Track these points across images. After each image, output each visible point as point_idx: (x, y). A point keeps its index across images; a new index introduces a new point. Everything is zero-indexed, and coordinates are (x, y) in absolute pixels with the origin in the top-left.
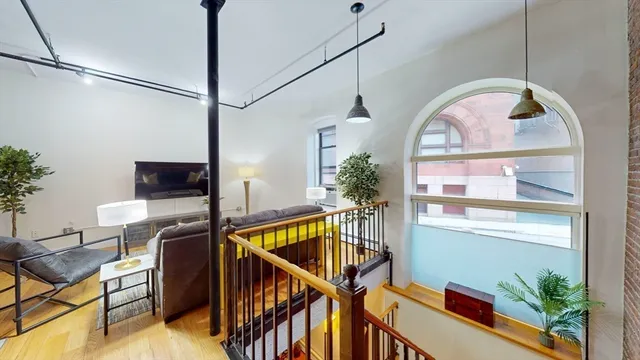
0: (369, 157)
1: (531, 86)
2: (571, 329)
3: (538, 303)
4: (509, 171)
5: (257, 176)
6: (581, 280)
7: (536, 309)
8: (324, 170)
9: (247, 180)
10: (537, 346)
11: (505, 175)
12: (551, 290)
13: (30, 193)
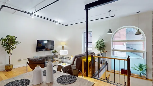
0: (103, 40)
1: (139, 29)
2: (144, 73)
3: (138, 69)
4: (125, 44)
5: (66, 45)
6: (146, 64)
7: (138, 71)
8: (88, 43)
9: (63, 46)
10: (139, 77)
11: (123, 45)
12: (141, 67)
13: (14, 49)
